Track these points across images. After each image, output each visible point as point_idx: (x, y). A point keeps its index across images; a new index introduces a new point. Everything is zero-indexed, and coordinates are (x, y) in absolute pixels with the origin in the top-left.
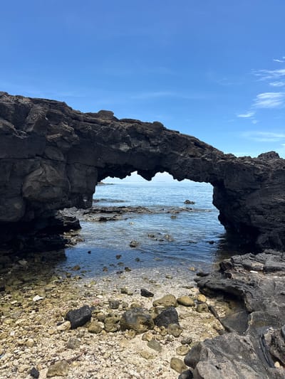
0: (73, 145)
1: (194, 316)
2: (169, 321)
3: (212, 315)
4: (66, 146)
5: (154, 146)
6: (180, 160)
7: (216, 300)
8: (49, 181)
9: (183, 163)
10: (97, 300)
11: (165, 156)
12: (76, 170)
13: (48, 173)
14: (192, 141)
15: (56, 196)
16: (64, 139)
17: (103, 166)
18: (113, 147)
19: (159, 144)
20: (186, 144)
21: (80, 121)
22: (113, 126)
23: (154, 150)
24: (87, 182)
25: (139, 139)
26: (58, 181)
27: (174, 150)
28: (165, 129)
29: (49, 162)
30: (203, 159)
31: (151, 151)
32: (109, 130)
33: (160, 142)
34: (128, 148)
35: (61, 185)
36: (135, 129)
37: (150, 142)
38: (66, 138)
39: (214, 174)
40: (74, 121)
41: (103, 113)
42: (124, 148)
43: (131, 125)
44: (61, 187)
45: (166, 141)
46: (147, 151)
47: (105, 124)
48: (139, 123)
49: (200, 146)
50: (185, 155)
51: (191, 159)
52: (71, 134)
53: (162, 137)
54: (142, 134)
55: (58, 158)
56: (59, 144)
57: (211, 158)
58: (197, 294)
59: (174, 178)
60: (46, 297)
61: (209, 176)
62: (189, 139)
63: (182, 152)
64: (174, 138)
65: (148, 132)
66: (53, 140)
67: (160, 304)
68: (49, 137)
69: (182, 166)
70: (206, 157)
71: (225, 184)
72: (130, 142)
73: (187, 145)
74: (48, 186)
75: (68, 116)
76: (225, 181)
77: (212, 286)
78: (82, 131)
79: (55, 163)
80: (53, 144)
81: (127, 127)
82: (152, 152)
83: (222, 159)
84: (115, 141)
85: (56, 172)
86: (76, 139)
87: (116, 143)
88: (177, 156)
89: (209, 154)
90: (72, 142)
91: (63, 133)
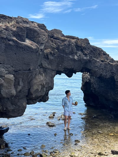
5: (86, 55)
6: (98, 64)
9: (100, 66)
11: (91, 61)
14: (102, 51)
19: (88, 54)
27: (94, 57)
29: (42, 70)
30: (108, 63)
33: (88, 52)
34: (77, 57)
36: (76, 43)
37: (83, 52)
39: (113, 73)
40: (52, 39)
43: (75, 40)
45: (91, 51)
48: (78, 39)
49: (105, 55)
50: (99, 60)
51: (103, 63)
52: (55, 49)
54: (80, 47)
56: (49, 57)
61: (110, 74)
63: (98, 58)
65: (83, 45)
66: (47, 54)
68: (45, 52)
71: (115, 78)
72: (77, 53)
73: (99, 54)
80: (46, 57)
82: (84, 59)
87: (72, 54)
88: (96, 61)
89: (111, 60)
90: (55, 55)
91: (51, 48)
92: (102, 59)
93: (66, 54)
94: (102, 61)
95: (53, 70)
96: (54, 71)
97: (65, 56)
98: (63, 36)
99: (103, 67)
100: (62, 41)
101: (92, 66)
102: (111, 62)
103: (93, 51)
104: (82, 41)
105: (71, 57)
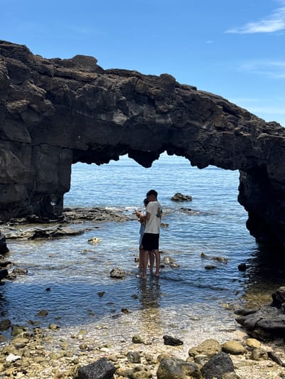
0: (45, 118)
1: (251, 365)
2: (222, 370)
3: (274, 363)
4: (35, 119)
5: (163, 114)
6: (202, 136)
7: (273, 345)
8: (11, 176)
9: (207, 140)
10: (103, 354)
11: (180, 129)
12: (42, 155)
13: (9, 162)
14: (219, 104)
15: (18, 199)
16: (32, 108)
17: (85, 148)
18: (103, 117)
19: (170, 111)
20: (210, 110)
21: (51, 76)
22: (101, 83)
23: (162, 121)
24: (59, 175)
25: (139, 102)
26: (21, 176)
27: (192, 119)
28: (178, 85)
29: (8, 145)
30: (237, 134)
31: (157, 121)
32: (96, 91)
33: (171, 106)
34: (125, 119)
35: (25, 181)
36: (133, 86)
37: (156, 107)
38: (34, 106)
39: (252, 157)
40: (43, 77)
41: (80, 60)
42: (119, 118)
43: (126, 80)
44: (25, 185)
45: (180, 105)
46: (153, 123)
47: (89, 80)
48: (139, 76)
49: (232, 113)
50: (208, 127)
51: (219, 134)
52: (42, 99)
53: (173, 99)
54: (145, 95)
55: (23, 138)
56: (24, 116)
57: (249, 131)
58: (245, 338)
59: (193, 164)
60: (23, 355)
61: (246, 159)
62: (215, 101)
63: (204, 122)
64: (193, 100)
65: (153, 90)
66: (16, 110)
67: (200, 352)
68: (9, 105)
69: (206, 144)
70: (241, 129)
71: (269, 171)
72: (127, 109)
73: (212, 111)
74: (8, 184)
75: (33, 69)
76: (268, 167)
77: (267, 326)
78: (55, 92)
79: (17, 147)
80: (16, 116)
81: (120, 83)
82: (158, 124)
83: (264, 131)
84: (106, 108)
85: (19, 161)
86: (48, 108)
87: (108, 111)
88: (199, 129)
89: (245, 126)
90: (43, 112)
91: (31, 98)
92: (219, 124)
93: (90, 111)
94: (219, 129)
95: (63, 148)
96: (65, 150)
97: (86, 115)
98: (99, 70)
99: (216, 142)
100: (83, 81)
101: (185, 141)
102: (245, 131)
103: (185, 104)
104: (152, 81)
105: (104, 119)
